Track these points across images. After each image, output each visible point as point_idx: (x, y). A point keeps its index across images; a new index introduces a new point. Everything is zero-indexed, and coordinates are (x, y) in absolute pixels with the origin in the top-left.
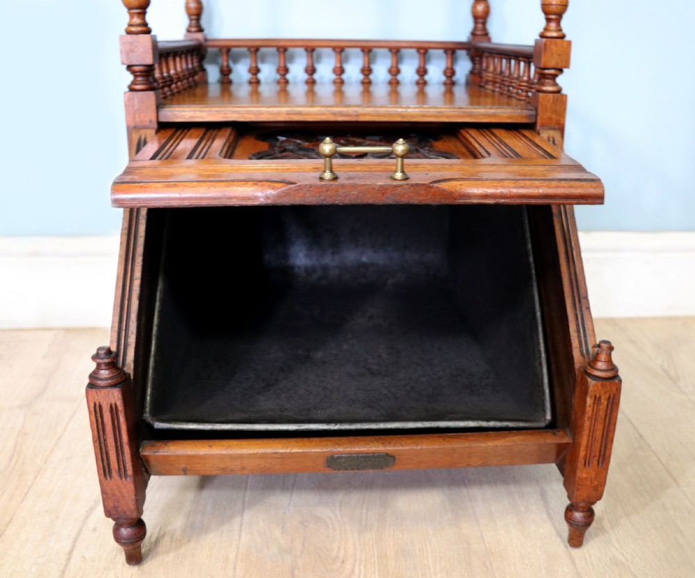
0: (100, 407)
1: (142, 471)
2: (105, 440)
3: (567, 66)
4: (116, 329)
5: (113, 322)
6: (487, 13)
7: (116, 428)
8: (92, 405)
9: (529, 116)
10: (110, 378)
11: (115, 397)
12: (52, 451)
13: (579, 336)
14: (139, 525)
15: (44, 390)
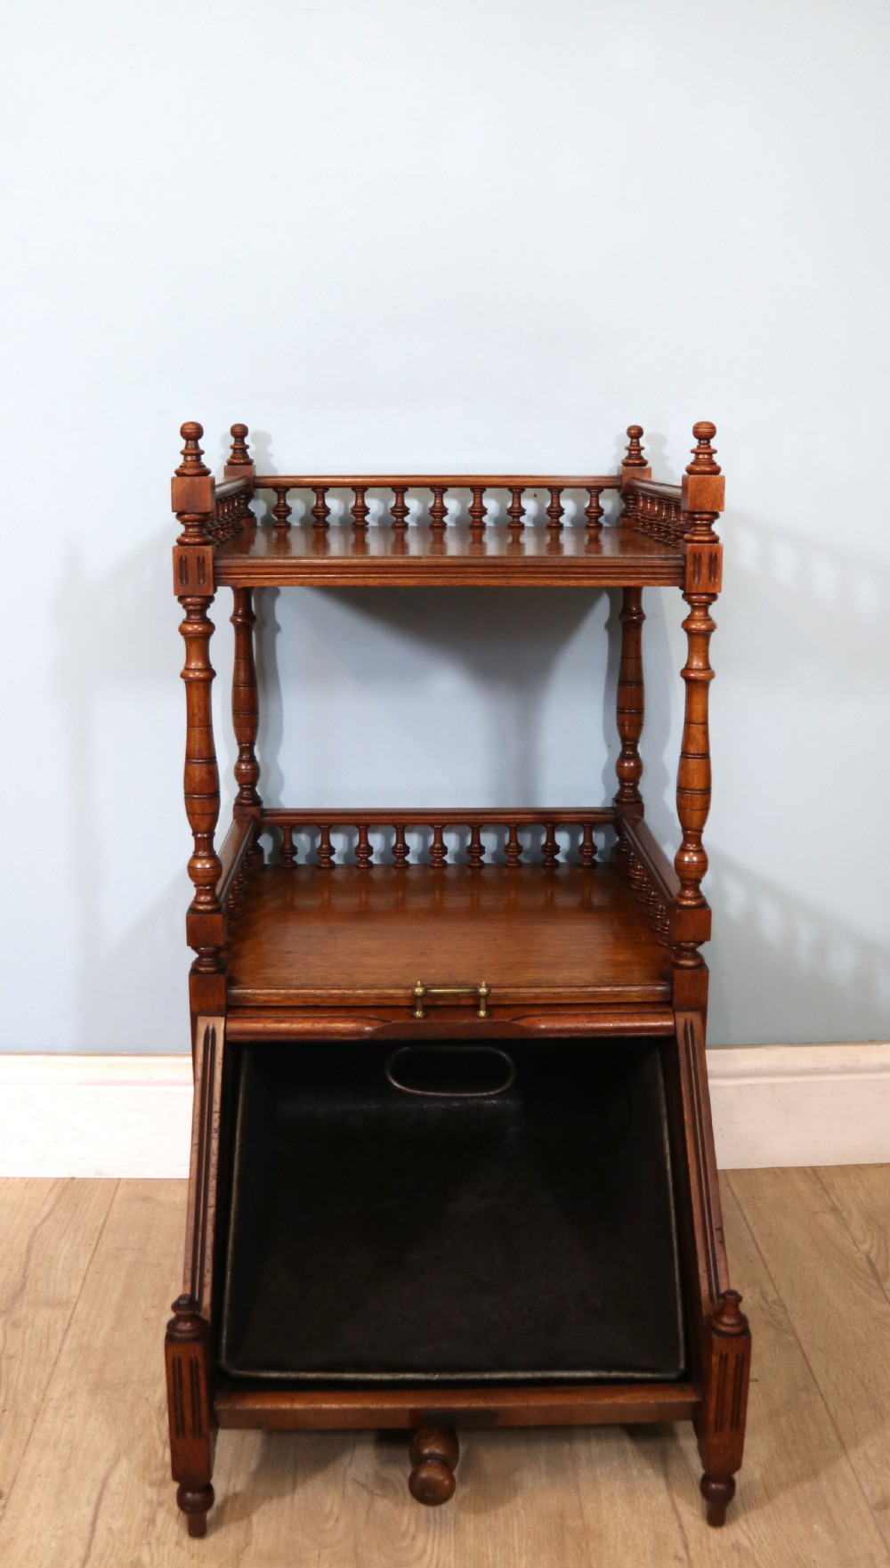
0: (179, 1361)
4: (190, 1266)
6: (638, 770)
9: (663, 994)
11: (197, 1351)
12: (49, 1383)
13: (709, 1277)
14: (208, 1491)
15: (23, 1287)
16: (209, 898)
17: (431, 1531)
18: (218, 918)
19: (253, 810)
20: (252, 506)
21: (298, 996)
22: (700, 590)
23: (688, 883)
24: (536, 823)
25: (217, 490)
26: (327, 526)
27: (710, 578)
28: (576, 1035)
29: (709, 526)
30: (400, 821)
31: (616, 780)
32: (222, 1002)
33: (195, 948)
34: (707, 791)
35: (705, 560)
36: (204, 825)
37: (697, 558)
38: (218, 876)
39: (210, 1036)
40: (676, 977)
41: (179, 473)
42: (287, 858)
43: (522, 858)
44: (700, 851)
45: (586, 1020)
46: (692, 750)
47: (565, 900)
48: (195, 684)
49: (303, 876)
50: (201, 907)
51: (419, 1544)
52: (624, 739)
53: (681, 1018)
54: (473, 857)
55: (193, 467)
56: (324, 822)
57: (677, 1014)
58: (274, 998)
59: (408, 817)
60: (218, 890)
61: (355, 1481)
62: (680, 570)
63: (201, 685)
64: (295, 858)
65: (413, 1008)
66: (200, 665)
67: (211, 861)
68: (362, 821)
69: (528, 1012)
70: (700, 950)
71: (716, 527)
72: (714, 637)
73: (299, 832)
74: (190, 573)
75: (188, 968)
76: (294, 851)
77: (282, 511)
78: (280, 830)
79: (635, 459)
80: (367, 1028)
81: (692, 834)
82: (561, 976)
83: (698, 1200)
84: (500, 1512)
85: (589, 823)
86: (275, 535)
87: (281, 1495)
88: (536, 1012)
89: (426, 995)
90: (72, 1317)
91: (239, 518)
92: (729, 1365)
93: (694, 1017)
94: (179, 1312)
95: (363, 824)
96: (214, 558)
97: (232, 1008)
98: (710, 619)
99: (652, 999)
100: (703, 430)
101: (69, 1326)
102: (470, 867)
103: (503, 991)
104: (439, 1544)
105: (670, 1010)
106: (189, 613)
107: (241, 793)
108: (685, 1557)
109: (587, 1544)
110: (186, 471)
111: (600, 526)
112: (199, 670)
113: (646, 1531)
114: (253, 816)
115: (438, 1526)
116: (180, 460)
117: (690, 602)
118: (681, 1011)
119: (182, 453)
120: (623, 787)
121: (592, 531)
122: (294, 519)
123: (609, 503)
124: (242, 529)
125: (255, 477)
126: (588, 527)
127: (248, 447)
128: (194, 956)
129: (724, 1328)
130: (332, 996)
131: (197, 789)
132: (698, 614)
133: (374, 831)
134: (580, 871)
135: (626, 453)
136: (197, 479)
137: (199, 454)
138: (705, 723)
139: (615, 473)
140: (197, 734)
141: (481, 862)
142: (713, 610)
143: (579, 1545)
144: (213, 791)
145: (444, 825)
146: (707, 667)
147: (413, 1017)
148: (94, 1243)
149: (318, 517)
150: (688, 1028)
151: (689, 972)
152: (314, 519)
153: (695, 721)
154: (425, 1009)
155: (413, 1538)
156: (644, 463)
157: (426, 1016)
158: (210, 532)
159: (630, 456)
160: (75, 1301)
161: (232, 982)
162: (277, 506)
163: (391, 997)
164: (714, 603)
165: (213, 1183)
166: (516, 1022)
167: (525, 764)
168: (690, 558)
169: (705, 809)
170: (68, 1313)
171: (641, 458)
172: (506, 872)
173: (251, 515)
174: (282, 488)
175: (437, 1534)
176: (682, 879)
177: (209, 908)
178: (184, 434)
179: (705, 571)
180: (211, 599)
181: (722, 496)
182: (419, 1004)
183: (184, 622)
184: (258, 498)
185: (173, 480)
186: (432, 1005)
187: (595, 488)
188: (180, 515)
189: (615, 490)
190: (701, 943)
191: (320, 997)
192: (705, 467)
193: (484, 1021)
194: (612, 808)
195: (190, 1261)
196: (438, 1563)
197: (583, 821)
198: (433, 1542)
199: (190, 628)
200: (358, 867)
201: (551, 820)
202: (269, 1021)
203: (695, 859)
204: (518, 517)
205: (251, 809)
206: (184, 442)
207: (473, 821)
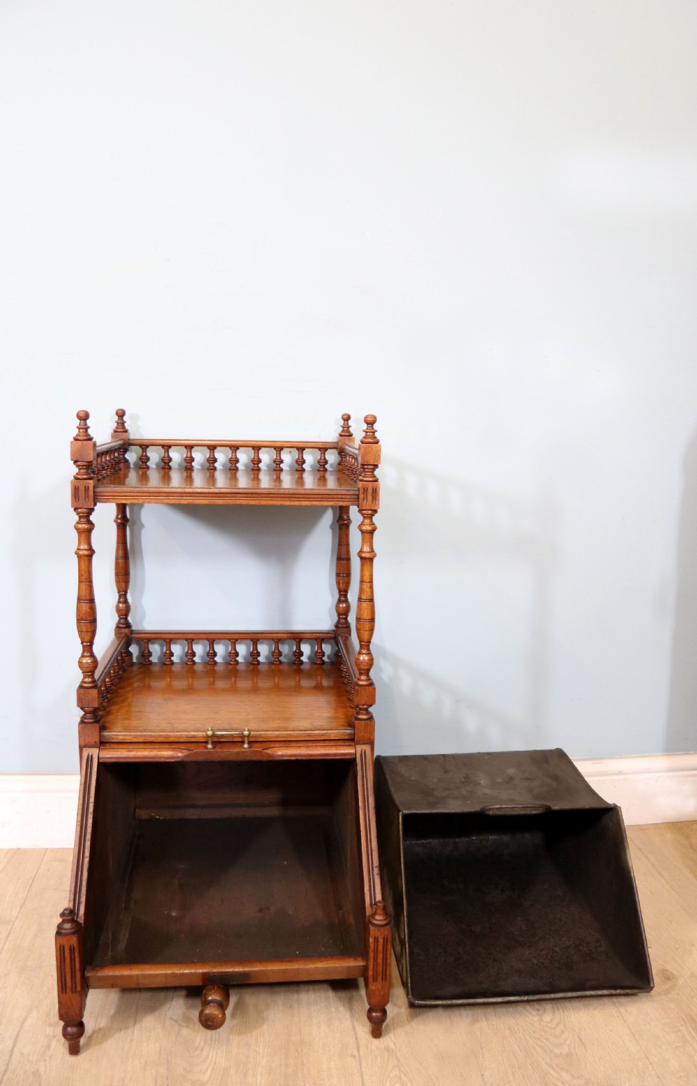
1: (86, 985)
2: (64, 968)
3: (375, 704)
4: (73, 892)
5: (71, 886)
7: (72, 960)
8: (58, 946)
9: (350, 734)
10: (70, 929)
11: (74, 941)
13: (370, 894)
16: (90, 680)
17: (213, 1046)
18: (95, 691)
19: (126, 631)
20: (127, 456)
21: (141, 736)
22: (367, 508)
23: (362, 672)
24: (289, 639)
25: (98, 448)
26: (170, 468)
27: (373, 501)
28: (299, 758)
29: (373, 472)
30: (212, 638)
31: (336, 614)
32: (97, 740)
33: (82, 709)
34: (372, 620)
35: (370, 491)
36: (87, 638)
37: (365, 490)
38: (96, 667)
39: (90, 759)
40: (356, 725)
41: (76, 439)
42: (145, 659)
43: (282, 659)
44: (369, 654)
45: (305, 749)
46: (364, 597)
47: (305, 683)
48: (83, 558)
49: (156, 669)
50: (85, 685)
51: (205, 1053)
52: (340, 591)
53: (359, 748)
54: (254, 658)
55: (84, 436)
56: (167, 639)
57: (357, 746)
58: (127, 737)
59: (215, 635)
60: (97, 675)
61: (171, 1018)
62: (356, 497)
63: (87, 558)
64: (151, 659)
65: (207, 743)
66: (86, 547)
67: (92, 658)
68: (190, 638)
69: (272, 745)
70: (370, 709)
71: (377, 472)
72: (376, 534)
73: (153, 643)
74: (80, 495)
75: (78, 720)
76: (150, 654)
77: (144, 460)
78: (142, 643)
79: (346, 433)
80: (180, 755)
81: (366, 644)
82: (294, 724)
83: (365, 851)
84: (254, 1033)
85: (319, 638)
86: (140, 472)
87: (127, 1028)
88: (277, 745)
89: (214, 735)
90: (11, 929)
91: (118, 463)
92: (379, 943)
93: (367, 748)
94: (64, 918)
95: (189, 639)
96: (94, 487)
97: (102, 744)
98: (374, 524)
99: (343, 737)
100: (370, 419)
101: (9, 934)
102: (252, 664)
103: (258, 733)
104: (217, 1053)
105: (353, 744)
106: (80, 517)
107: (119, 621)
108: (357, 1056)
109: (302, 1051)
110: (79, 438)
111: (326, 470)
112: (85, 550)
113: (336, 1042)
114: (126, 634)
115: (217, 1043)
116: (76, 431)
117: (363, 515)
118: (359, 744)
119: (77, 428)
120: (339, 618)
121: (321, 473)
122: (152, 464)
123: (332, 457)
124: (120, 469)
125: (129, 439)
126: (319, 470)
127: (125, 422)
128: (82, 713)
129: (376, 922)
130: (160, 736)
131: (84, 617)
132: (367, 521)
133: (197, 643)
134: (316, 666)
135: (341, 429)
136: (85, 442)
137: (86, 429)
138: (371, 582)
139: (335, 440)
140: (84, 586)
141: (258, 661)
142: (375, 519)
143: (297, 1051)
144: (92, 619)
145: (237, 640)
146: (372, 551)
147: (207, 748)
148: (28, 887)
149: (165, 463)
150: (363, 754)
151: (363, 722)
152: (163, 464)
153: (365, 581)
154: (213, 743)
155: (202, 1050)
156: (351, 435)
157: (214, 748)
158: (94, 472)
159: (343, 431)
160: (13, 920)
161: (103, 728)
162: (142, 456)
163: (194, 737)
164: (376, 515)
165: (88, 844)
166: (265, 751)
167: (284, 606)
168: (361, 490)
169: (372, 630)
170: (10, 927)
171: (349, 432)
172: (273, 667)
173: (126, 461)
174: (144, 446)
175: (216, 1047)
176: (359, 670)
177: (90, 685)
178: (78, 417)
179: (370, 497)
180: (92, 510)
181: (379, 456)
182: (210, 741)
183: (77, 523)
184: (131, 451)
185: (72, 443)
186: (218, 742)
187: (323, 449)
188: (75, 462)
189: (335, 450)
190: (371, 706)
191: (154, 736)
192: (371, 439)
193: (247, 750)
194: (334, 631)
195: (73, 889)
196: (215, 1064)
197: (318, 638)
198: (213, 1051)
199: (80, 526)
200: (187, 664)
201: (298, 638)
202: (124, 750)
203: (366, 658)
204: (279, 464)
205: (125, 632)
206: (79, 421)
207: (254, 638)
